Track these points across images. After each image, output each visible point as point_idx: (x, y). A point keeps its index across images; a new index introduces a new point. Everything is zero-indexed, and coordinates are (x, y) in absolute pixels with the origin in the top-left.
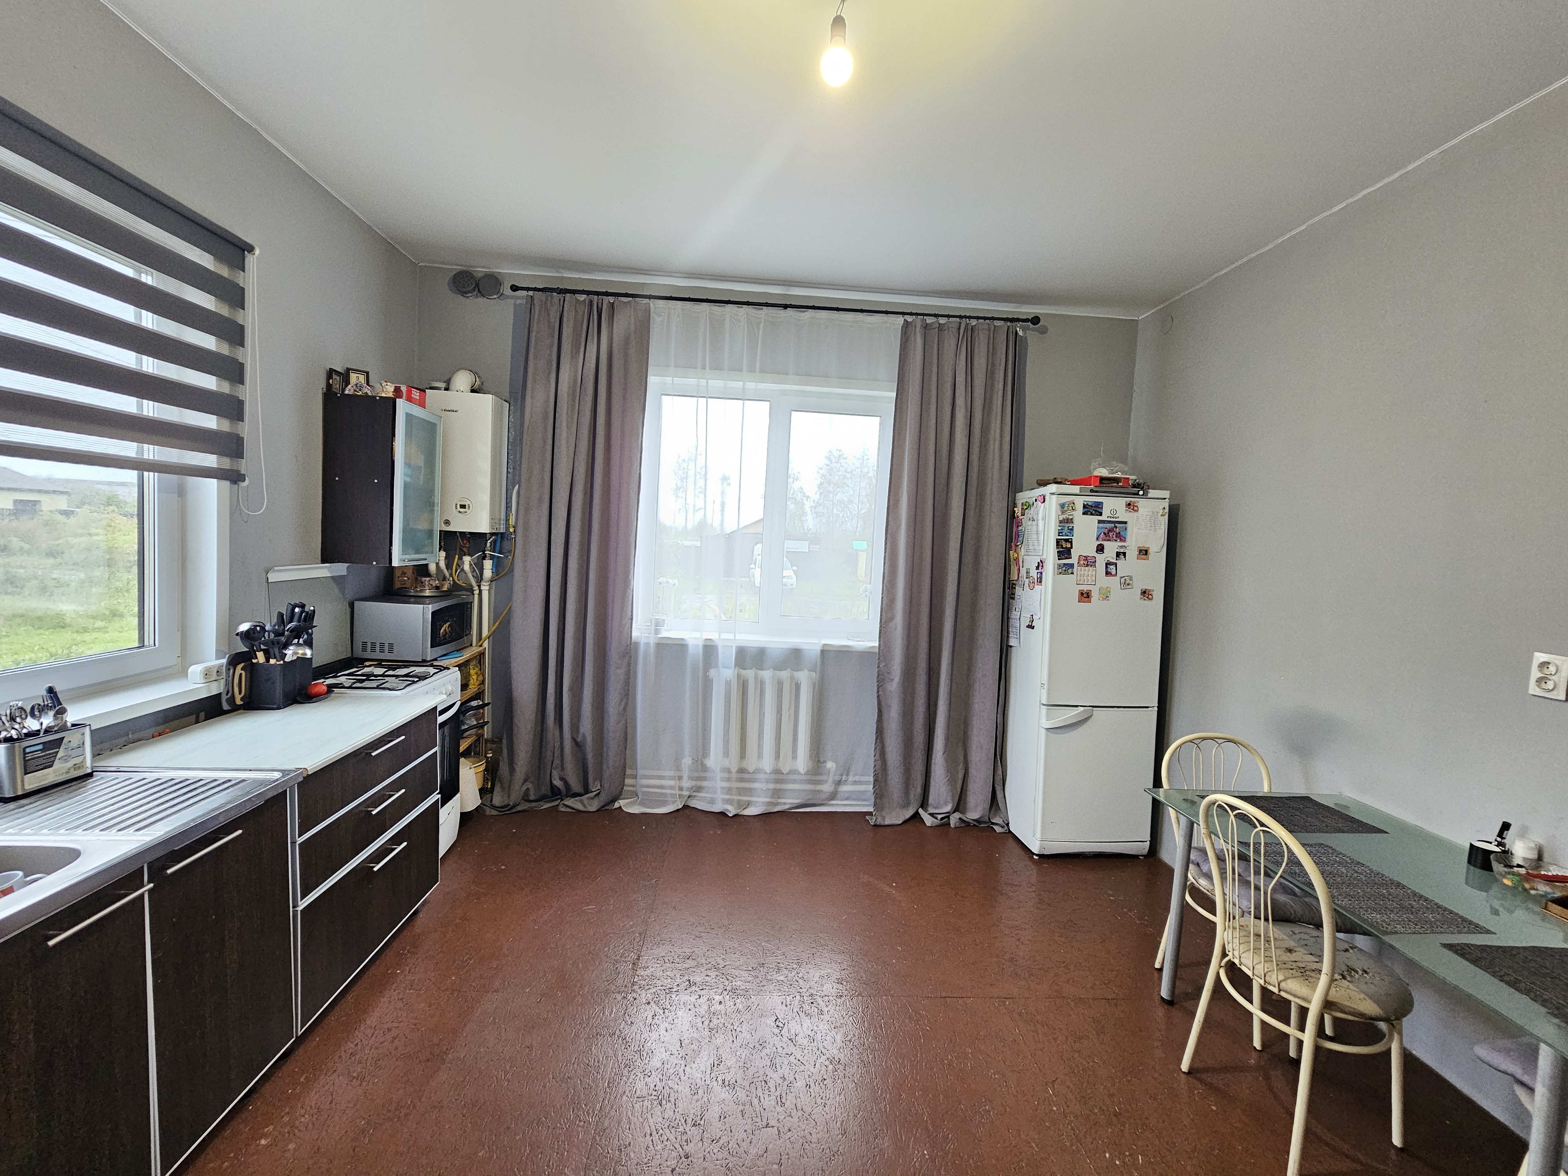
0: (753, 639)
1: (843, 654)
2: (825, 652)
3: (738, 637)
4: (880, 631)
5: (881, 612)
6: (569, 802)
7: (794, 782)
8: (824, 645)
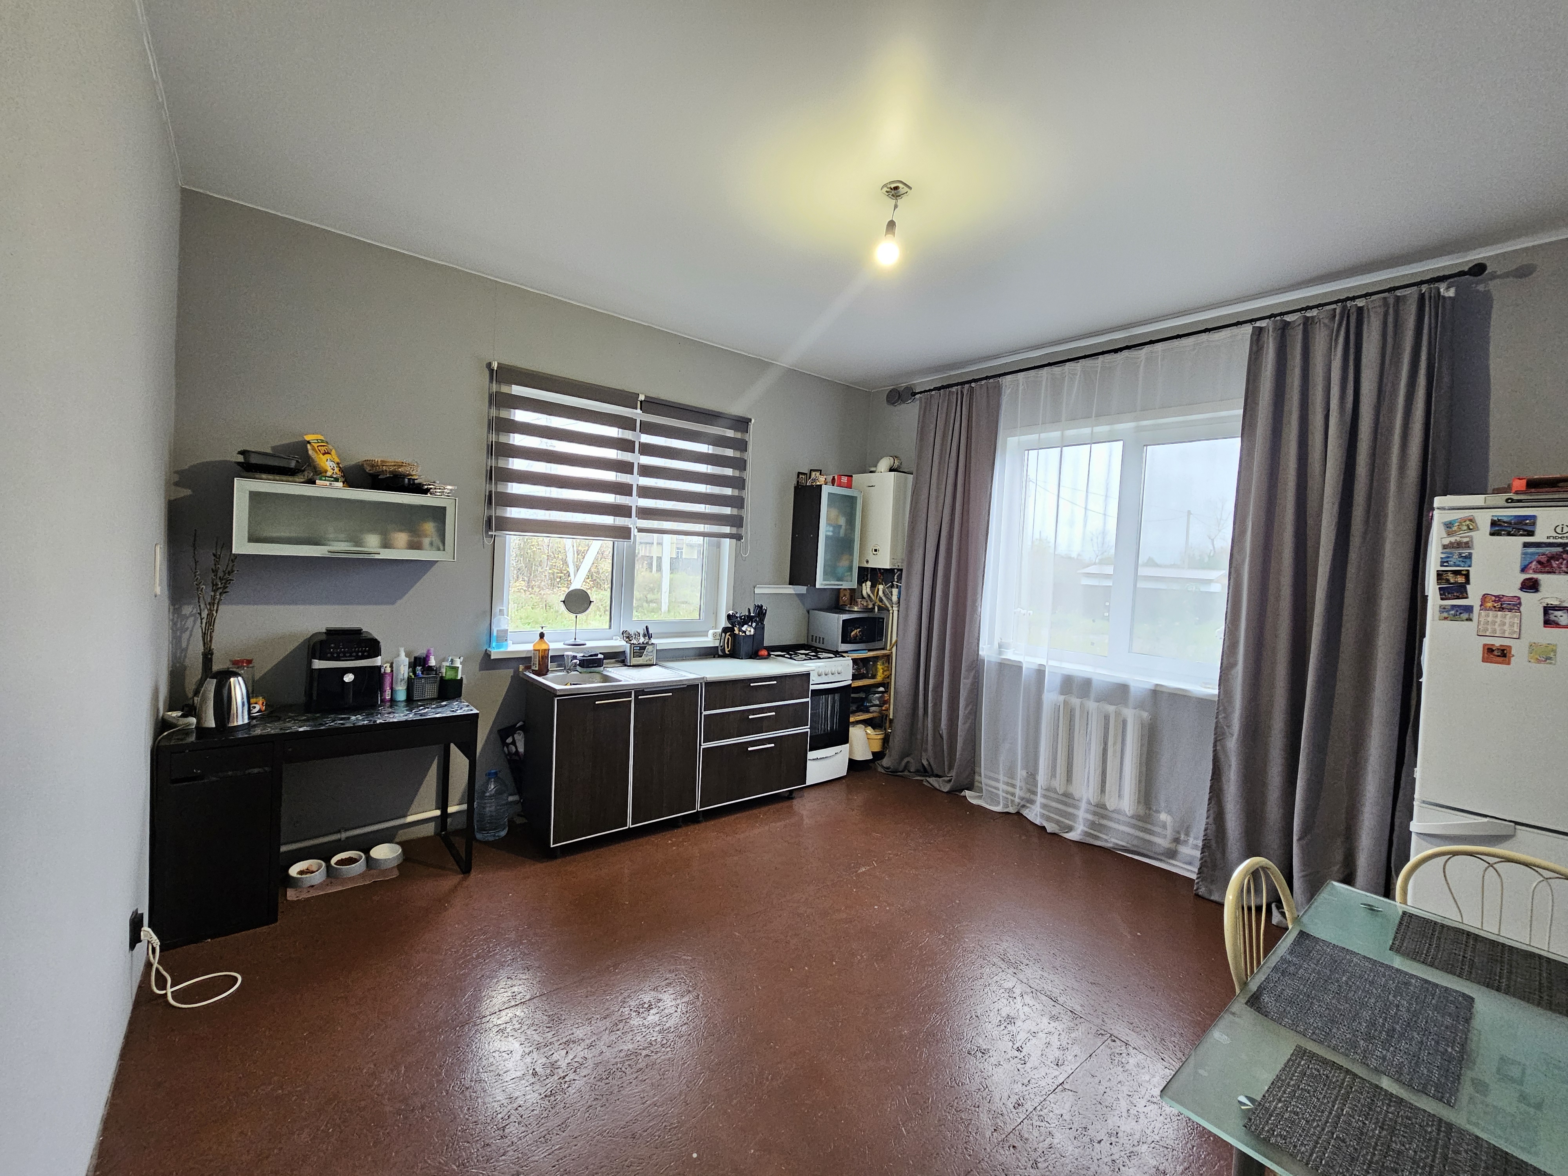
0: (1079, 669)
1: (1178, 698)
2: (1156, 693)
3: (1065, 665)
4: (1220, 676)
5: (1222, 656)
6: (932, 780)
7: (1118, 822)
8: (1157, 685)
